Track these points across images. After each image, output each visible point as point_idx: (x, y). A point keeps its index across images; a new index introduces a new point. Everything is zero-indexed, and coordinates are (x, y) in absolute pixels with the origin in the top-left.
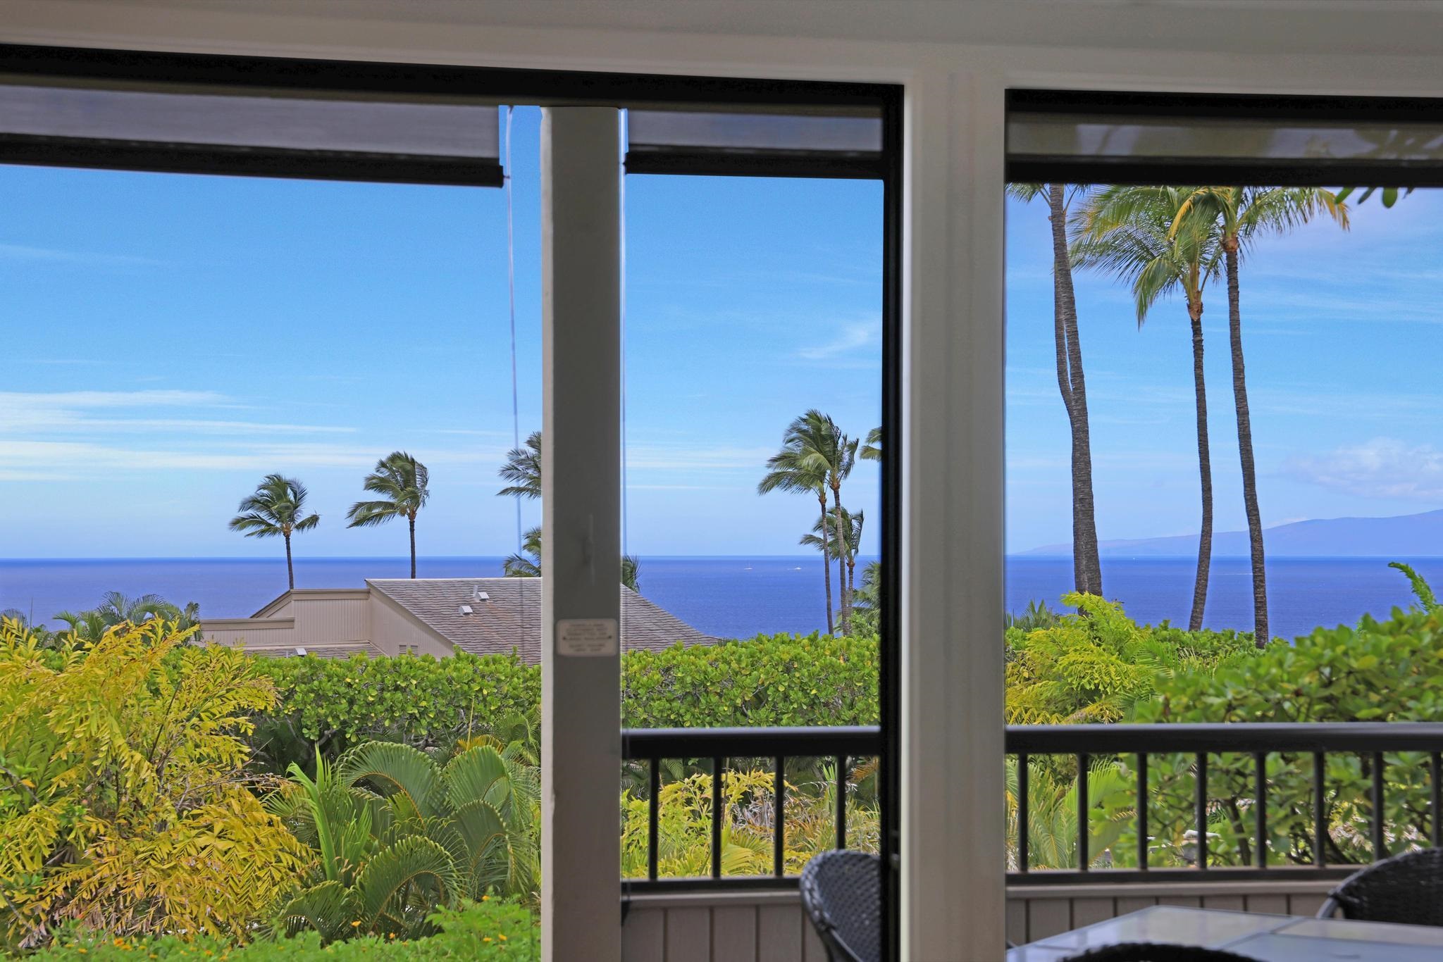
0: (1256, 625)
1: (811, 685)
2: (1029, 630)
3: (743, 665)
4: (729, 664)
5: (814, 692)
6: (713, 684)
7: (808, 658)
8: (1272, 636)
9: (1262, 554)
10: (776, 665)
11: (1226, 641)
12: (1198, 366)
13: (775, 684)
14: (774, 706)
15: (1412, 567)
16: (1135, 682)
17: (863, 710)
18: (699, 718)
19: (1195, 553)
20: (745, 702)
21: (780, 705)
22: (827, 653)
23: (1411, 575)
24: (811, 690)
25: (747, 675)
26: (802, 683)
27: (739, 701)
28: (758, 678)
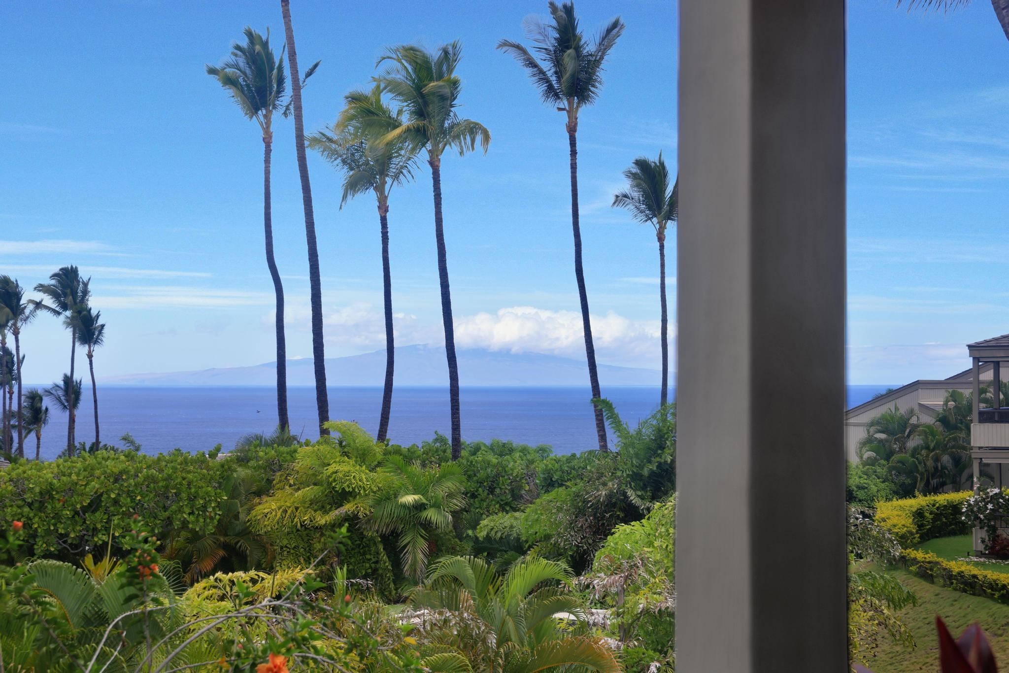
1: (137, 492)
3: (81, 478)
5: (139, 498)
6: (57, 493)
10: (108, 477)
13: (107, 492)
14: (106, 510)
16: (381, 486)
17: (176, 511)
18: (45, 521)
20: (82, 507)
21: (112, 509)
24: (136, 497)
25: (84, 485)
26: (129, 490)
27: (78, 506)
28: (94, 487)
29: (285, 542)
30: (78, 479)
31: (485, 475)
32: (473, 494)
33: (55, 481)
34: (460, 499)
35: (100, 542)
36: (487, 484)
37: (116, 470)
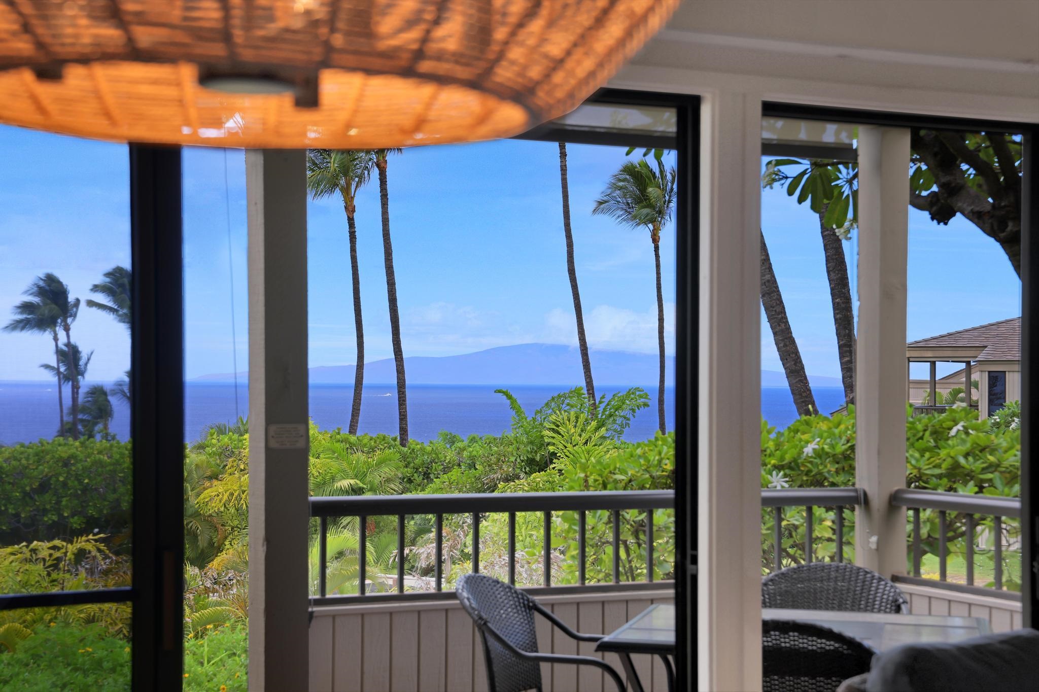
0: (400, 431)
1: (84, 476)
2: (242, 435)
3: (31, 462)
4: (20, 461)
5: (86, 481)
6: (7, 476)
7: (81, 456)
8: (410, 440)
9: (405, 382)
10: (57, 461)
11: (380, 442)
12: (353, 250)
13: (57, 475)
14: (55, 492)
15: (511, 393)
16: (321, 471)
19: (352, 381)
20: (32, 489)
21: (61, 491)
22: (96, 453)
23: (509, 397)
24: (84, 480)
25: (33, 469)
26: (77, 474)
27: (28, 488)
28: (43, 471)
29: (236, 523)
30: (28, 464)
31: (421, 461)
32: (410, 479)
33: (5, 465)
34: (398, 484)
35: (50, 522)
36: (423, 470)
37: (65, 455)
